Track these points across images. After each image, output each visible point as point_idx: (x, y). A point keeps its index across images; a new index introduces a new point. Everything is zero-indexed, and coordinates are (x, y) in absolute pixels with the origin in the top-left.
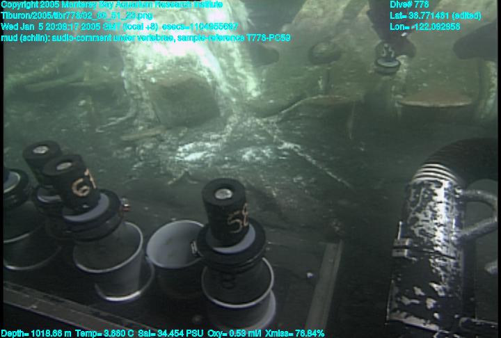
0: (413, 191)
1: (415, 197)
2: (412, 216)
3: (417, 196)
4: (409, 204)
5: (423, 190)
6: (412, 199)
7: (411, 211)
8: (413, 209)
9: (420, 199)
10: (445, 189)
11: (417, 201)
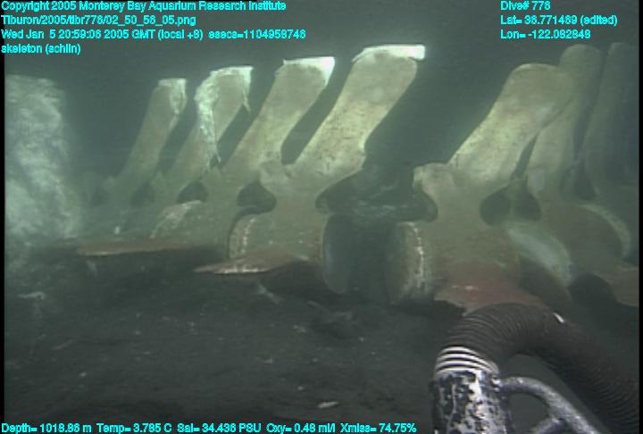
0: (442, 390)
1: (447, 399)
3: (449, 396)
4: (441, 410)
5: (454, 387)
6: (443, 402)
7: (447, 421)
8: (449, 418)
9: (455, 403)
10: (480, 382)
11: (451, 406)
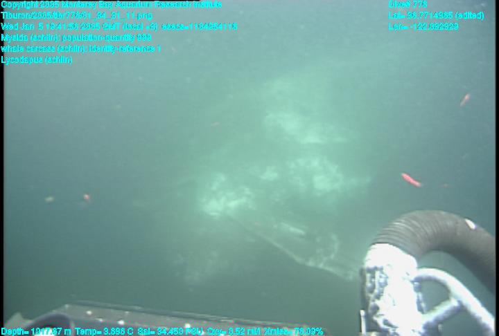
0: (368, 275)
1: (371, 282)
2: (371, 304)
3: (373, 280)
4: (366, 291)
5: (378, 274)
6: (369, 285)
7: (369, 298)
8: (372, 296)
9: (377, 285)
11: (374, 287)
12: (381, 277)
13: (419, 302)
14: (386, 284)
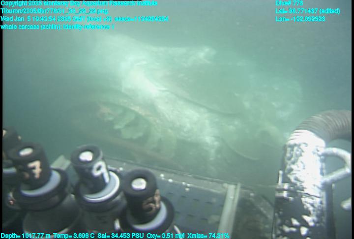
0: (289, 149)
2: (288, 167)
3: (292, 152)
4: (286, 158)
5: (296, 148)
6: (288, 155)
8: (289, 162)
9: (294, 155)
12: (297, 150)
13: (322, 169)
14: (301, 155)
